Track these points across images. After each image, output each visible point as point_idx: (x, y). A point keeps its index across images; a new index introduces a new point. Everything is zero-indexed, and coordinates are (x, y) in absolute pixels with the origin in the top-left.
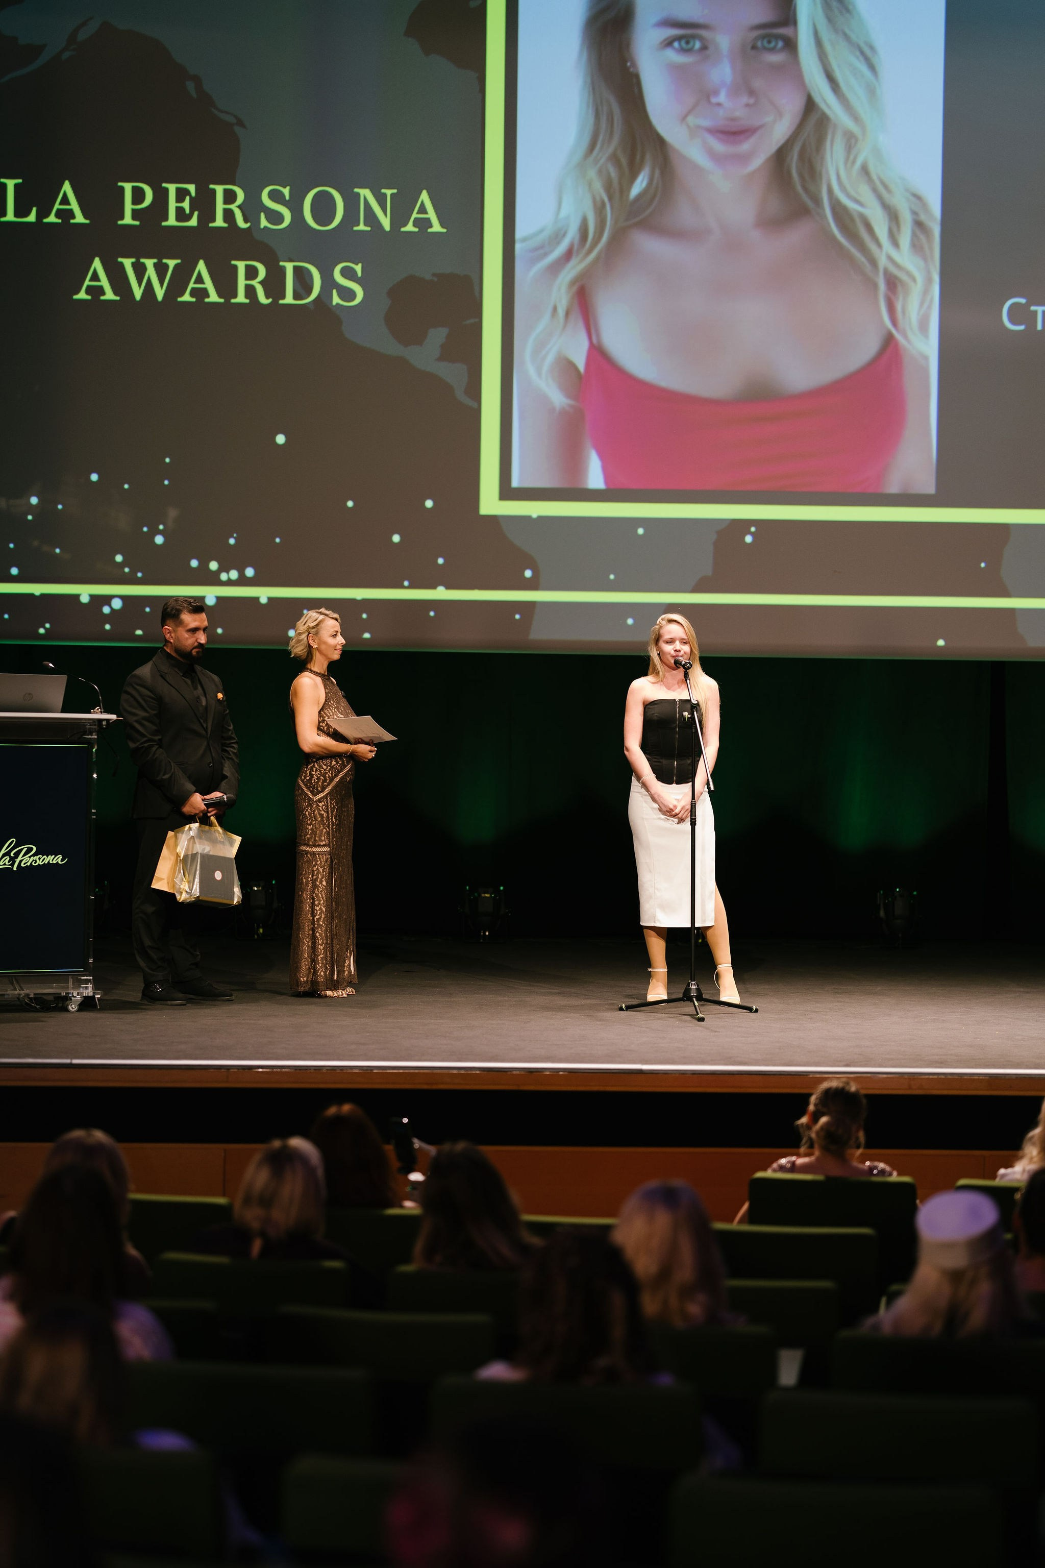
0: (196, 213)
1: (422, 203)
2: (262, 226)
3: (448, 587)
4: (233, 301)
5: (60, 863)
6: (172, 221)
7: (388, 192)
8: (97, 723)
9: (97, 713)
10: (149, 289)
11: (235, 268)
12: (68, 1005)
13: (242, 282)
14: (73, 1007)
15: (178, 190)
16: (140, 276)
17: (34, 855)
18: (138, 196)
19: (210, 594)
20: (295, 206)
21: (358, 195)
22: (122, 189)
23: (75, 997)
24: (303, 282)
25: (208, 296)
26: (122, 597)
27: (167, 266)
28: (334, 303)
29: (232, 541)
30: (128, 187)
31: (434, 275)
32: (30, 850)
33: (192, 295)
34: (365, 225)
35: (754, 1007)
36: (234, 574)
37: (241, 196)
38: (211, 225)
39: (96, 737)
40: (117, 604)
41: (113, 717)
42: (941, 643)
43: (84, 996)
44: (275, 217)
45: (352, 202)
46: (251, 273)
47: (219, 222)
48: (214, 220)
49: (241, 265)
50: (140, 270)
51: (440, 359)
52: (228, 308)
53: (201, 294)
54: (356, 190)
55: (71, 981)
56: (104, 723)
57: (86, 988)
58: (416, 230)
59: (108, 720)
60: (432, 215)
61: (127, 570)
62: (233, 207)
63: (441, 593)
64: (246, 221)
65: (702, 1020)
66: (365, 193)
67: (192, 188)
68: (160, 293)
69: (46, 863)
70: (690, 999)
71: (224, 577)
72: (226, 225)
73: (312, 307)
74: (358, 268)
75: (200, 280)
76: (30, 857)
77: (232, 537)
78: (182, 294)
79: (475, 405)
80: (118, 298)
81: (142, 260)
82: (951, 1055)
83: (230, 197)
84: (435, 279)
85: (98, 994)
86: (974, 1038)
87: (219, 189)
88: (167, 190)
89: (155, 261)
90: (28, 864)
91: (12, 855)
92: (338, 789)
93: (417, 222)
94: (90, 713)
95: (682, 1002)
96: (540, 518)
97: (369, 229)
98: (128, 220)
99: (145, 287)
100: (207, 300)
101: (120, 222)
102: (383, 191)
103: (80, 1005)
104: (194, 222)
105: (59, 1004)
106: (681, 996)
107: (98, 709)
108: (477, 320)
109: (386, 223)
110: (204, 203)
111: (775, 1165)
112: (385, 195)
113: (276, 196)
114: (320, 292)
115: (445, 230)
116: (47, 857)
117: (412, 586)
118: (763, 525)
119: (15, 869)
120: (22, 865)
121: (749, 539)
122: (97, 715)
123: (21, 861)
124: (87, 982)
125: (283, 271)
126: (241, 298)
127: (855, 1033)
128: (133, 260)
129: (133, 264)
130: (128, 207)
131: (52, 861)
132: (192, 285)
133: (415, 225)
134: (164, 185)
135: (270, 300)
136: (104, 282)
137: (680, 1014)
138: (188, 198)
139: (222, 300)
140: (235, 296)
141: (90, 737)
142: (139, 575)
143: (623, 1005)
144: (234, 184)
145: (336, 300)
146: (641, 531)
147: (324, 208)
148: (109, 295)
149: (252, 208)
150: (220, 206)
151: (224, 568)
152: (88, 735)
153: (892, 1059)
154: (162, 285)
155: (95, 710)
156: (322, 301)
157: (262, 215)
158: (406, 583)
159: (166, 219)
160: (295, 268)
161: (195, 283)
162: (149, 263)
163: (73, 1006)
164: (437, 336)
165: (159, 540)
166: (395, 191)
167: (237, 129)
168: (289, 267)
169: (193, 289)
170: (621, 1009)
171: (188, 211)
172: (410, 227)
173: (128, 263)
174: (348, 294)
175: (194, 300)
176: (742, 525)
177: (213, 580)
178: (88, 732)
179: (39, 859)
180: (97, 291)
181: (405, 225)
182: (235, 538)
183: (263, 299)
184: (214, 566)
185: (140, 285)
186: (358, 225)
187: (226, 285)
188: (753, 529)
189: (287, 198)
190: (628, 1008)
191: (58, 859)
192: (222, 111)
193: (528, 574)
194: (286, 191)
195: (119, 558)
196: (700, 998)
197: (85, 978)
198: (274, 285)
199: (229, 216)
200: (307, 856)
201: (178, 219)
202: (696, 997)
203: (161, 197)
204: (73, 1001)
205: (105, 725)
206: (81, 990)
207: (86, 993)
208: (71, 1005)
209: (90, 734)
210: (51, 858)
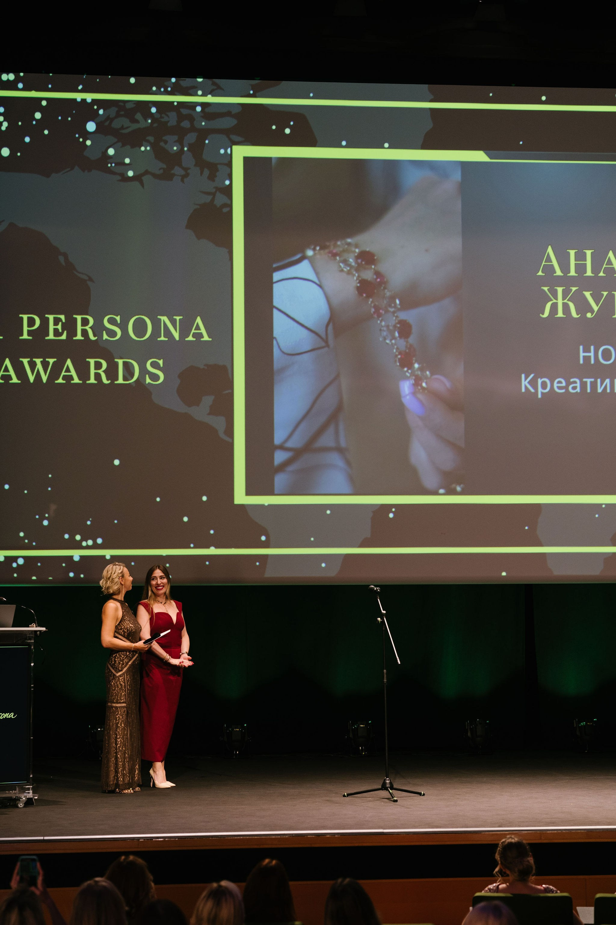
0: (65, 332)
1: (197, 324)
2: (104, 339)
3: (217, 547)
4: (88, 382)
5: (12, 717)
6: (51, 336)
7: (178, 318)
8: (33, 633)
9: (33, 627)
10: (38, 376)
11: (89, 363)
12: (18, 804)
13: (92, 371)
14: (21, 805)
15: (55, 318)
16: (32, 368)
18: (31, 322)
19: (76, 554)
20: (123, 327)
21: (160, 319)
22: (22, 319)
23: (22, 799)
24: (129, 371)
25: (73, 380)
26: (23, 557)
27: (48, 363)
28: (147, 382)
29: (89, 523)
30: (25, 317)
31: (205, 365)
33: (63, 379)
34: (164, 337)
35: (422, 792)
36: (90, 542)
37: (91, 321)
38: (74, 338)
39: (33, 641)
40: (21, 561)
41: (44, 629)
42: (504, 574)
43: (27, 798)
44: (112, 333)
45: (156, 324)
46: (98, 366)
47: (79, 337)
48: (76, 336)
49: (92, 361)
50: (33, 365)
51: (209, 414)
52: (84, 387)
53: (69, 378)
54: (159, 317)
55: (17, 789)
56: (38, 633)
57: (29, 793)
58: (195, 339)
59: (40, 631)
60: (203, 331)
61: (26, 541)
62: (87, 328)
63: (212, 551)
64: (95, 336)
65: (396, 801)
66: (164, 319)
67: (62, 317)
68: (44, 378)
69: (4, 718)
70: (386, 789)
71: (84, 544)
72: (83, 338)
73: (134, 385)
74: (161, 362)
75: (68, 370)
77: (89, 520)
78: (58, 379)
79: (230, 440)
80: (20, 382)
81: (34, 360)
82: (555, 818)
83: (85, 322)
84: (206, 368)
85: (36, 796)
86: (562, 808)
87: (79, 318)
88: (48, 319)
89: (42, 360)
92: (131, 669)
93: (194, 335)
94: (28, 627)
95: (381, 791)
96: (269, 505)
97: (167, 339)
98: (25, 336)
99: (36, 374)
100: (72, 382)
101: (21, 338)
102: (175, 317)
103: (25, 803)
104: (64, 337)
105: (13, 803)
106: (380, 787)
107: (33, 625)
108: (230, 391)
109: (176, 336)
110: (70, 326)
111: (486, 889)
112: (176, 320)
113: (111, 321)
114: (139, 376)
115: (210, 339)
117: (194, 548)
118: (399, 507)
121: (391, 515)
122: (34, 628)
124: (29, 789)
125: (117, 364)
126: (92, 380)
127: (489, 806)
128: (29, 359)
129: (28, 362)
130: (26, 328)
131: (8, 716)
132: (63, 373)
133: (193, 336)
134: (46, 316)
135: (109, 382)
136: (12, 372)
137: (381, 798)
138: (60, 323)
139: (81, 382)
140: (89, 379)
141: (29, 641)
142: (34, 544)
143: (346, 794)
144: (87, 315)
145: (148, 381)
146: (328, 512)
147: (140, 328)
148: (15, 380)
149: (98, 328)
150: (79, 328)
151: (84, 539)
152: (28, 640)
153: (523, 822)
154: (46, 373)
155: (32, 625)
156: (140, 382)
157: (104, 332)
158: (192, 545)
159: (48, 335)
160: (124, 362)
161: (65, 372)
162: (38, 361)
163: (21, 804)
164: (208, 401)
165: (46, 523)
166: (181, 317)
167: (89, 283)
168: (120, 362)
169: (64, 376)
170: (344, 796)
171: (60, 331)
172: (190, 338)
173: (25, 361)
174: (155, 377)
175: (64, 382)
176: (387, 508)
177: (78, 546)
178: (28, 638)
180: (7, 378)
181: (188, 336)
182: (91, 521)
183: (105, 381)
184: (78, 537)
185: (33, 375)
186: (160, 337)
187: (83, 373)
188: (393, 510)
189: (119, 322)
190: (349, 795)
191: (11, 715)
192: (80, 273)
193: (263, 538)
194: (118, 318)
195: (22, 534)
196: (392, 788)
197: (26, 787)
198: (112, 372)
199: (85, 333)
200: (113, 709)
201: (55, 336)
202: (390, 788)
203: (45, 323)
204: (21, 801)
205: (39, 634)
206: (25, 794)
207: (28, 796)
208: (20, 804)
209: (30, 640)
210: (7, 715)
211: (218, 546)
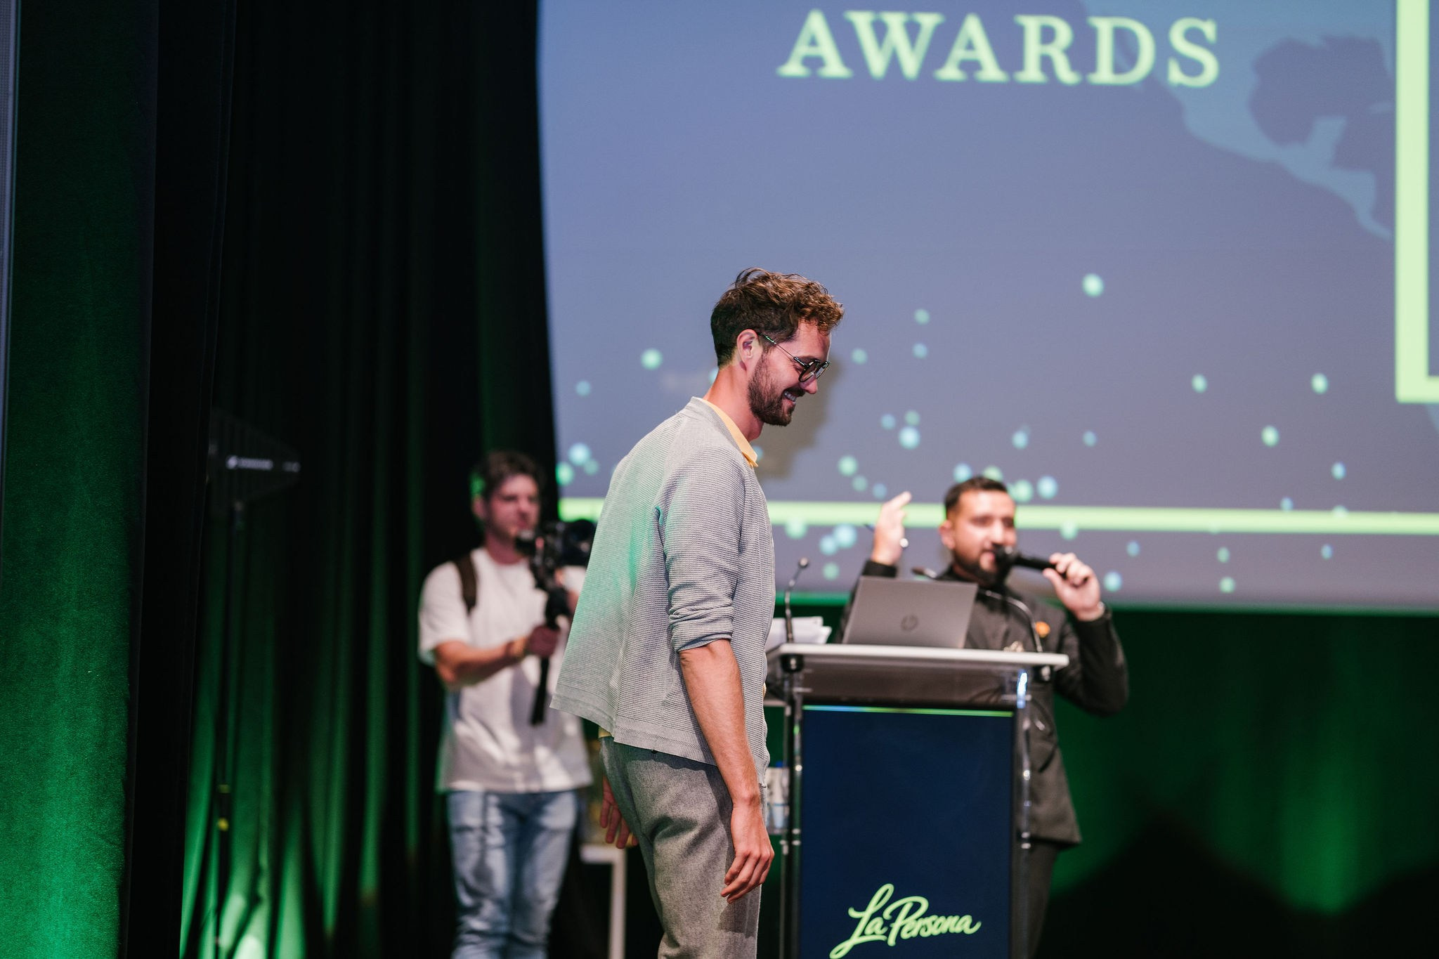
3: (1352, 509)
4: (1020, 77)
10: (894, 59)
11: (1024, 27)
13: (1033, 49)
16: (880, 40)
17: (924, 916)
24: (1126, 49)
25: (983, 70)
26: (852, 525)
27: (921, 26)
28: (1173, 81)
29: (1020, 439)
31: (1322, 38)
32: (916, 906)
33: (960, 69)
36: (1026, 489)
40: (845, 537)
46: (1048, 35)
49: (1031, 25)
50: (880, 30)
51: (1333, 165)
52: (1012, 90)
53: (971, 67)
61: (860, 481)
63: (1340, 521)
68: (911, 65)
73: (1139, 87)
74: (1210, 28)
75: (970, 45)
76: (917, 920)
78: (944, 68)
79: (1386, 234)
80: (846, 73)
81: (884, 16)
84: (1325, 45)
89: (904, 16)
90: (914, 934)
91: (887, 915)
99: (889, 56)
100: (981, 76)
108: (1388, 107)
114: (1151, 63)
116: (946, 919)
119: (892, 941)
120: (905, 935)
123: (902, 928)
125: (1095, 32)
128: (870, 16)
129: (869, 21)
131: (955, 926)
132: (957, 53)
135: (1076, 77)
136: (827, 49)
139: (1003, 77)
140: (1023, 70)
142: (880, 491)
145: (1175, 76)
148: (835, 68)
154: (913, 55)
156: (1155, 80)
158: (1286, 505)
160: (1113, 28)
161: (963, 49)
162: (895, 21)
164: (1328, 130)
165: (909, 438)
168: (1104, 27)
169: (959, 60)
173: (862, 21)
174: (1193, 67)
175: (961, 76)
179: (933, 923)
180: (814, 63)
182: (1025, 435)
183: (1066, 75)
185: (880, 55)
187: (1010, 54)
191: (961, 925)
195: (848, 466)
198: (1082, 54)
210: (952, 920)
211: (1355, 506)
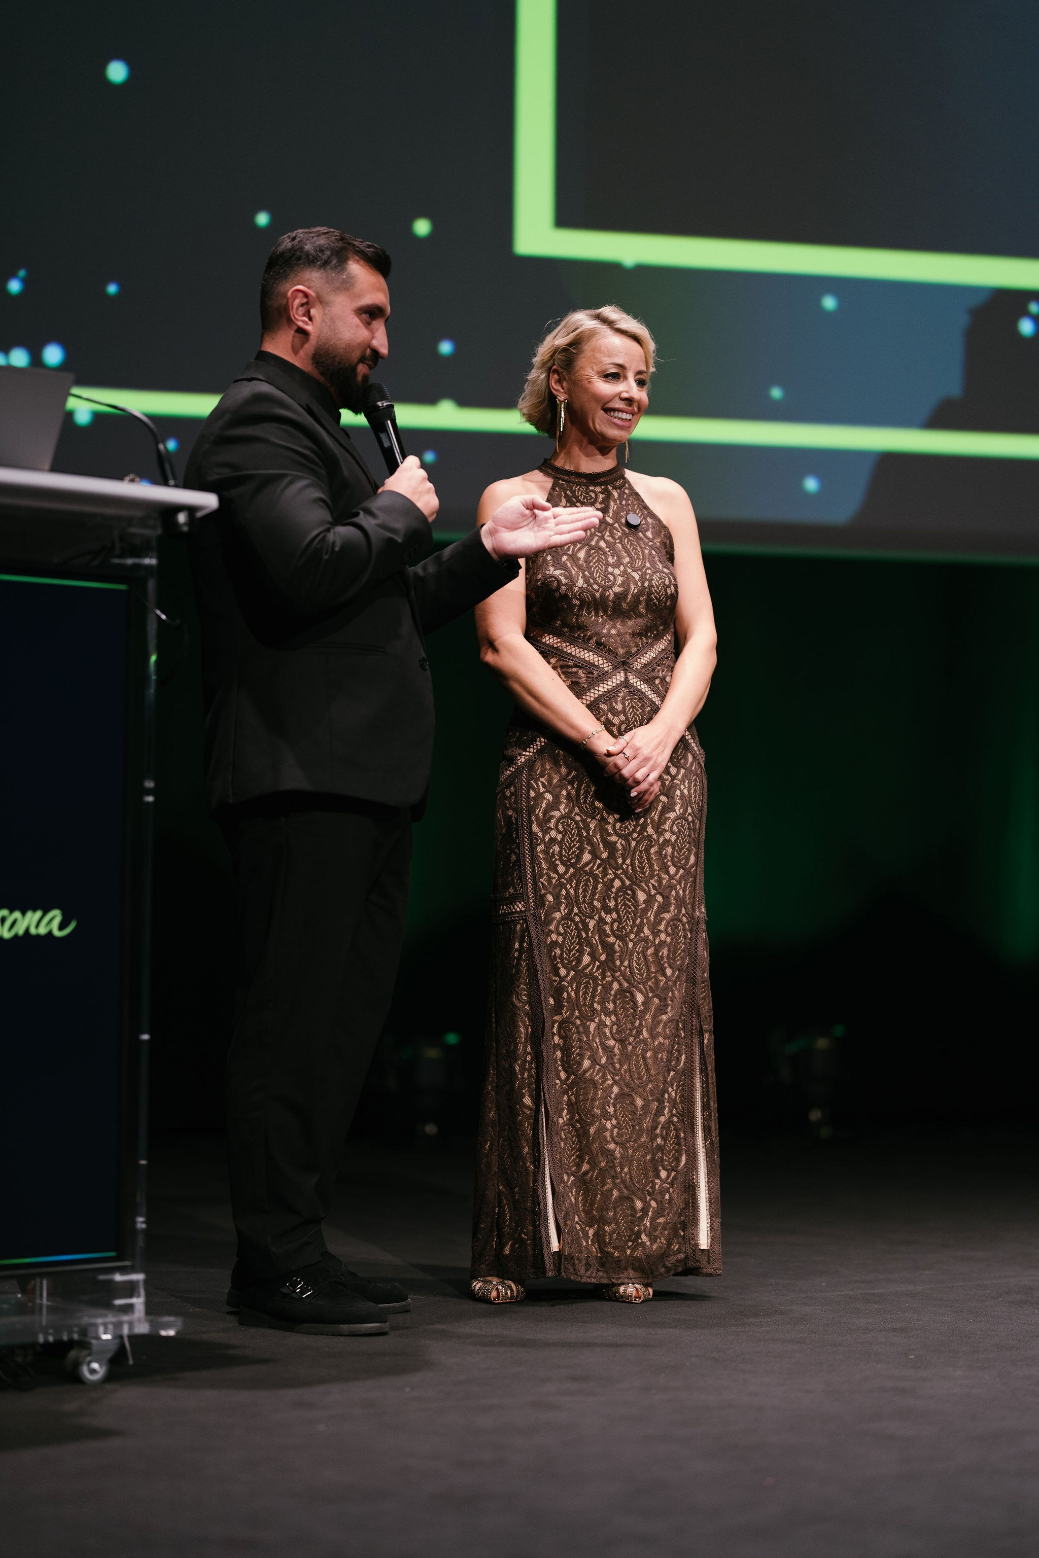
5: (57, 933)
12: (77, 1365)
14: (94, 1370)
23: (97, 1338)
39: (155, 563)
41: (209, 500)
43: (124, 1336)
56: (182, 518)
57: (129, 1308)
59: (191, 510)
69: (20, 932)
85: (168, 1325)
96: (638, 268)
103: (109, 1362)
116: (24, 914)
121: (1026, 327)
124: (130, 1289)
131: (37, 926)
141: (130, 561)
146: (829, 303)
152: (122, 556)
163: (95, 1366)
191: (51, 923)
197: (118, 1277)
204: (95, 1349)
205: (185, 524)
206: (111, 1318)
207: (131, 1324)
208: (89, 1363)
209: (138, 552)
210: (32, 917)
